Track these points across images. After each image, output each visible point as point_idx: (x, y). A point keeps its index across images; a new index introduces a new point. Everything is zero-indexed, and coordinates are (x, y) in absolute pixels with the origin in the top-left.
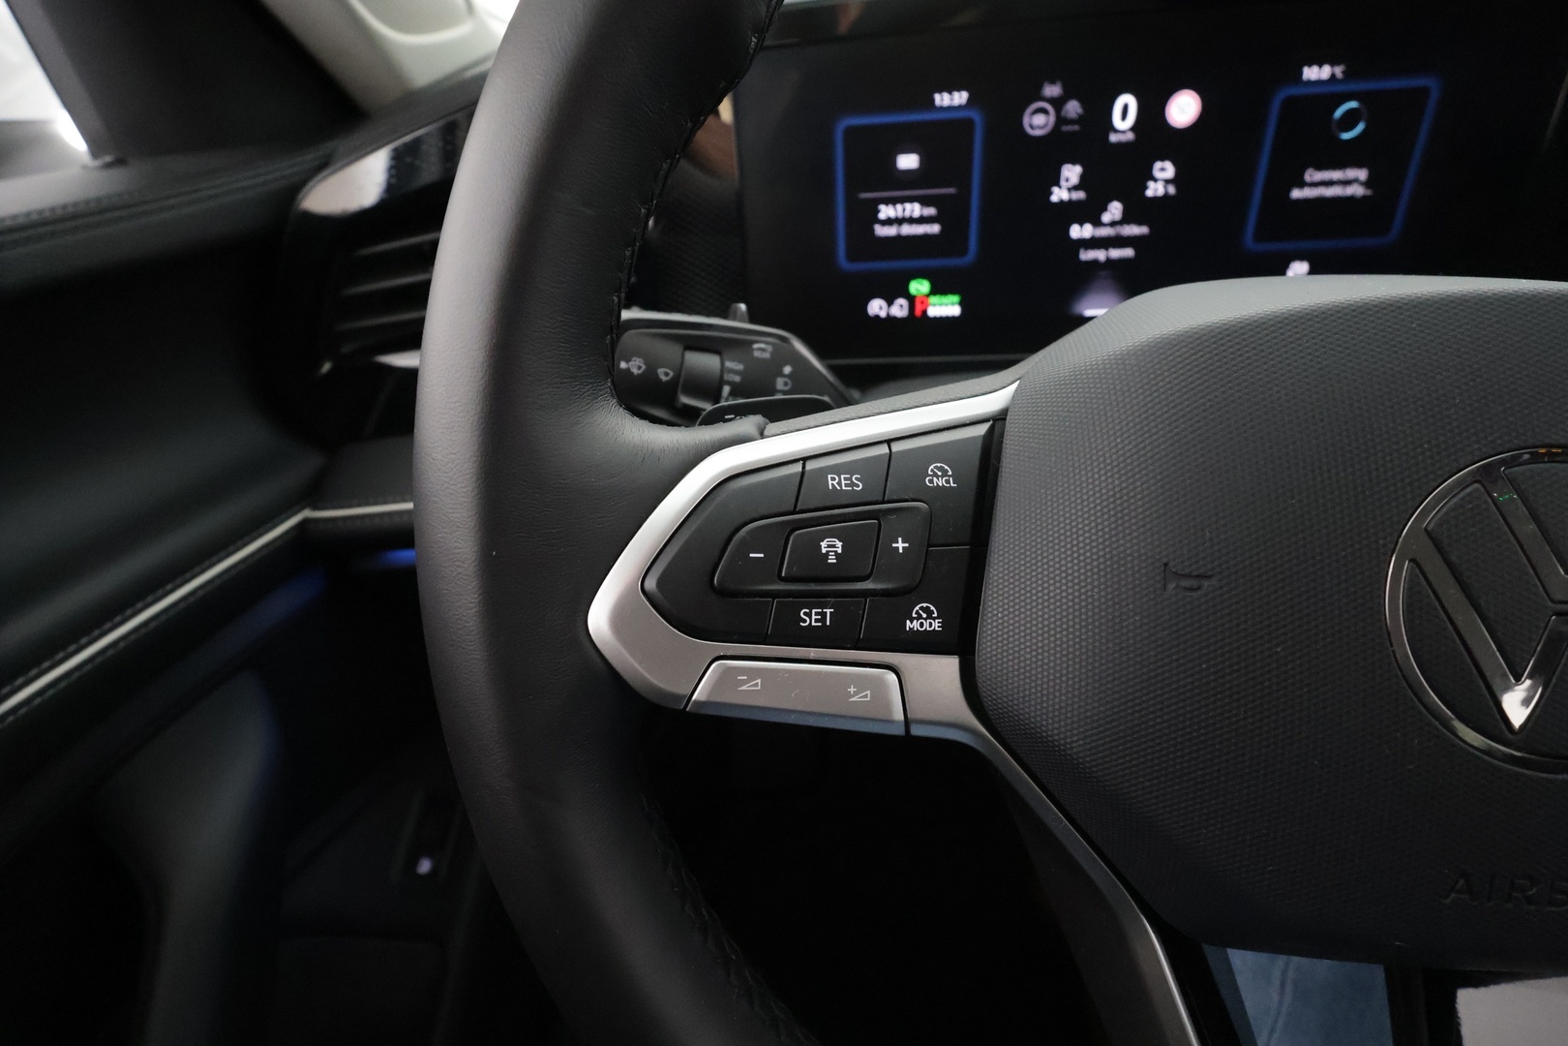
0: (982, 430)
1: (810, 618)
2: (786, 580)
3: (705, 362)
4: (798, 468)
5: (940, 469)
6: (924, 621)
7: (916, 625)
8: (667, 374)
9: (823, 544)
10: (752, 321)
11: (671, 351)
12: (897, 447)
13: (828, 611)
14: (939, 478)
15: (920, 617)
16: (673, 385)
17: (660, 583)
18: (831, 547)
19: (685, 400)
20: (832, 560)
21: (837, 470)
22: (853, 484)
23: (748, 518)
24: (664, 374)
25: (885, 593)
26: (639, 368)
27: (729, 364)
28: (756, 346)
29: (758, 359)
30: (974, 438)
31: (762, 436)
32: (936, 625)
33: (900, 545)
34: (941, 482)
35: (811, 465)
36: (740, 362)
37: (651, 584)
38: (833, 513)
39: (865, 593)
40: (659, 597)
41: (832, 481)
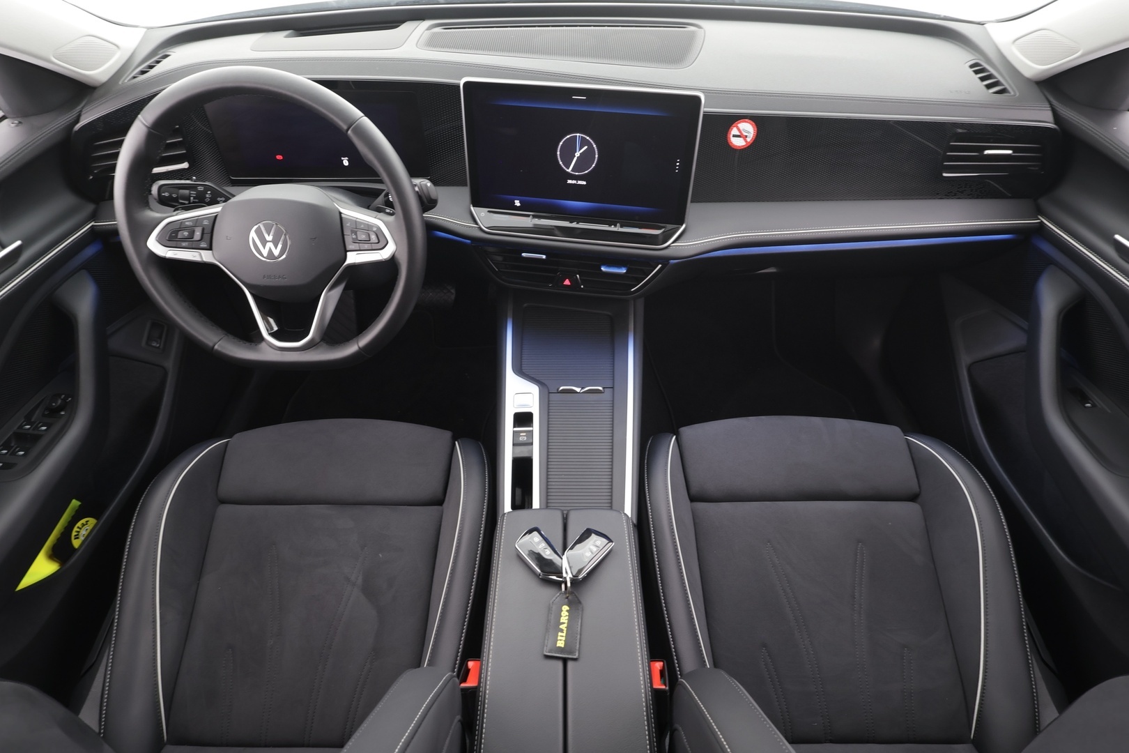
0: (215, 214)
1: (184, 244)
2: (179, 239)
3: (186, 192)
4: (181, 221)
7: (202, 246)
8: (175, 196)
9: (185, 233)
11: (175, 190)
12: (199, 218)
13: (187, 244)
15: (202, 244)
16: (177, 198)
17: (159, 238)
19: (181, 201)
20: (186, 236)
21: (188, 221)
25: (196, 241)
27: (192, 192)
28: (198, 188)
30: (213, 216)
31: (176, 215)
32: (205, 246)
33: (198, 233)
34: (205, 224)
35: (183, 221)
36: (195, 191)
38: (185, 228)
39: (192, 241)
40: (159, 240)
41: (187, 223)
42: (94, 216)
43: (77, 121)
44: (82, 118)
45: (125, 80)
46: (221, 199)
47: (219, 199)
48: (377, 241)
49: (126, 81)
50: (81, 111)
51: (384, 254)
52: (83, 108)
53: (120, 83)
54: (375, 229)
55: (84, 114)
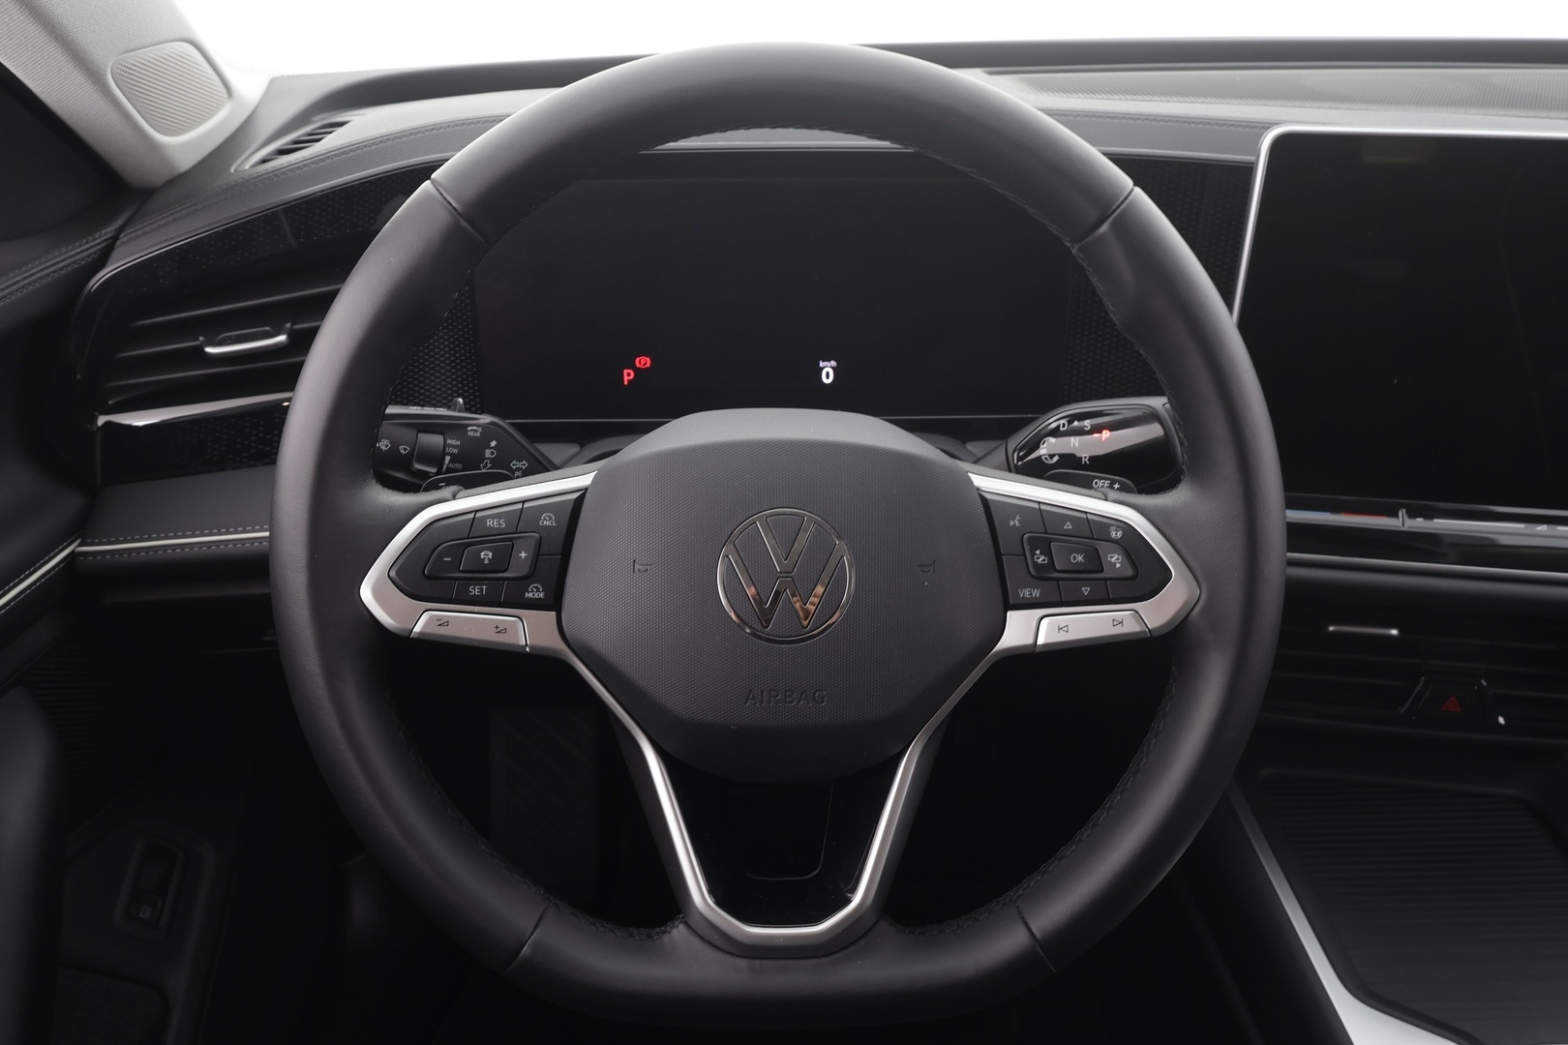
0: (575, 496)
1: (475, 591)
2: (462, 572)
3: (435, 440)
4: (472, 516)
5: (549, 516)
6: (535, 593)
7: (531, 595)
8: (405, 449)
9: (482, 554)
10: (467, 410)
11: (408, 434)
12: (526, 505)
13: (484, 587)
14: (547, 521)
15: (533, 591)
16: (410, 456)
17: (397, 573)
18: (486, 555)
19: (418, 466)
20: (486, 562)
21: (492, 517)
22: (500, 524)
23: (443, 541)
24: (403, 450)
25: (514, 579)
26: (387, 446)
27: (449, 441)
28: (469, 428)
29: (470, 437)
30: (570, 500)
31: (454, 498)
32: (541, 595)
33: (523, 555)
34: (548, 523)
35: (479, 515)
36: (458, 440)
37: (393, 573)
38: (488, 538)
39: (504, 579)
40: (397, 580)
41: (489, 523)
42: (82, 527)
43: (101, 261)
44: (115, 254)
45: (247, 163)
46: (519, 465)
47: (515, 464)
48: (1130, 572)
49: (247, 167)
50: (116, 238)
51: (1156, 613)
52: (121, 230)
53: (232, 170)
54: (1116, 534)
55: (119, 246)
